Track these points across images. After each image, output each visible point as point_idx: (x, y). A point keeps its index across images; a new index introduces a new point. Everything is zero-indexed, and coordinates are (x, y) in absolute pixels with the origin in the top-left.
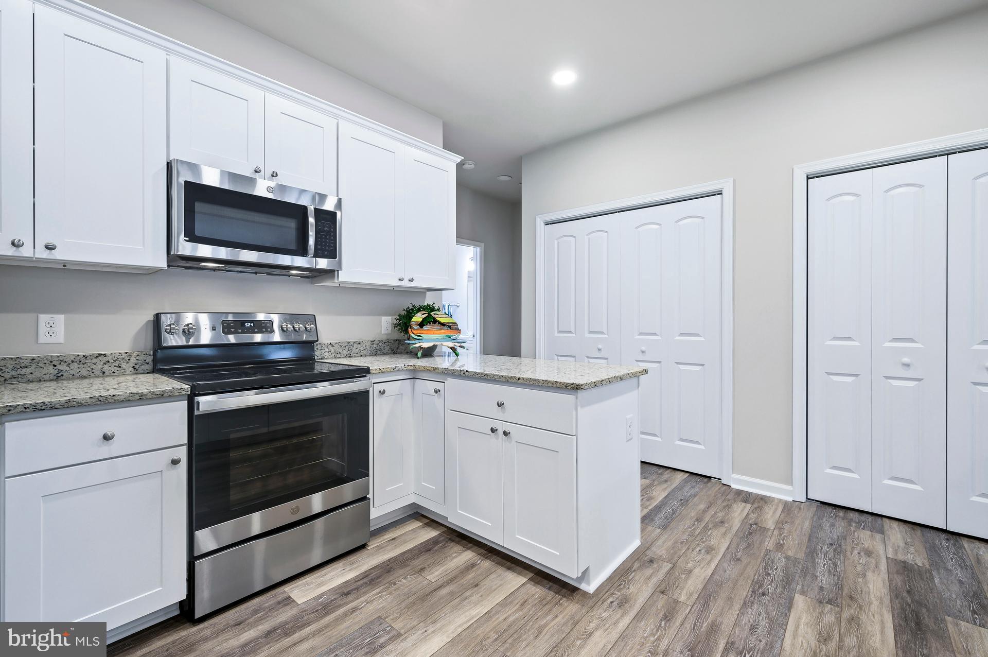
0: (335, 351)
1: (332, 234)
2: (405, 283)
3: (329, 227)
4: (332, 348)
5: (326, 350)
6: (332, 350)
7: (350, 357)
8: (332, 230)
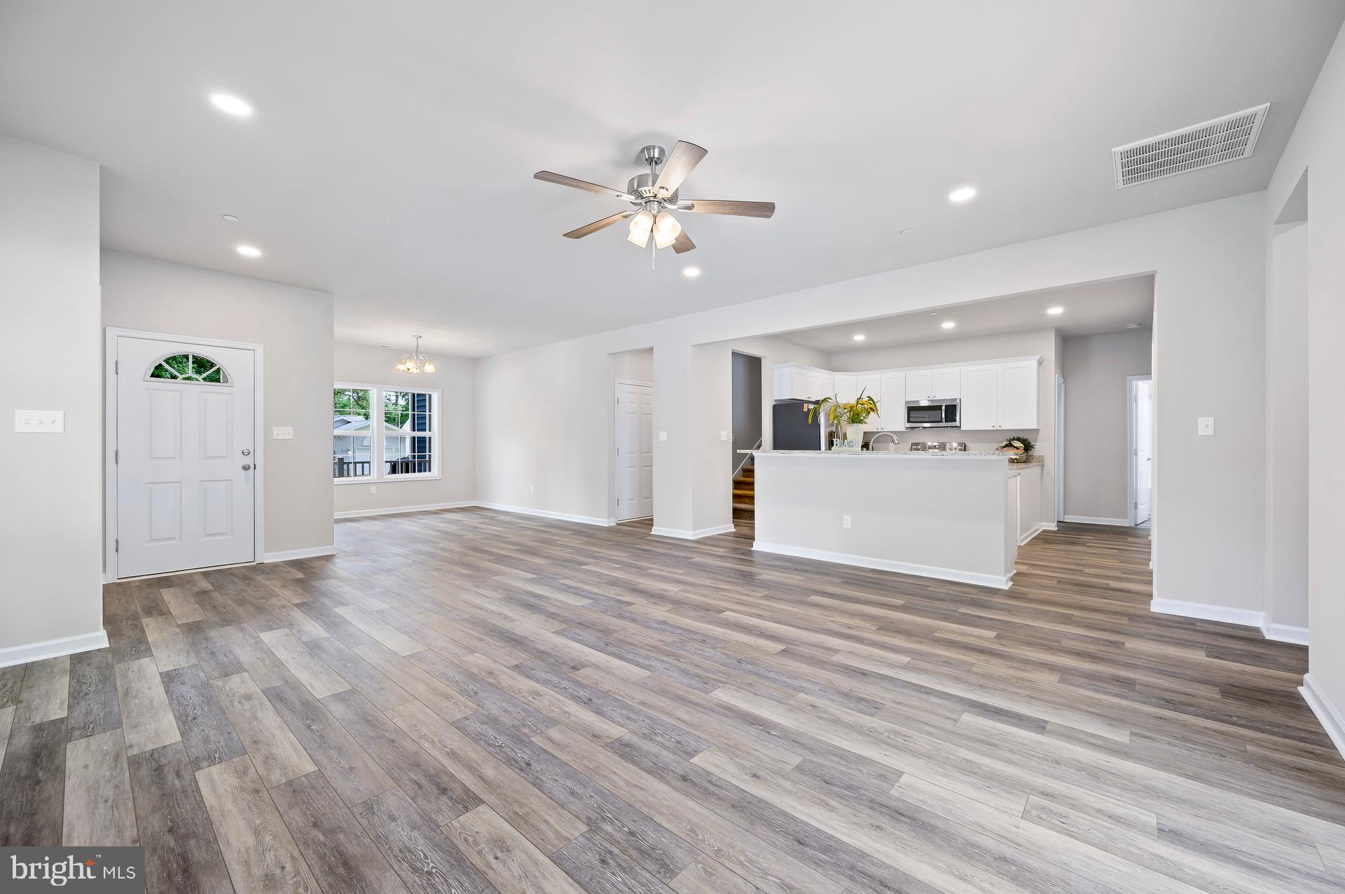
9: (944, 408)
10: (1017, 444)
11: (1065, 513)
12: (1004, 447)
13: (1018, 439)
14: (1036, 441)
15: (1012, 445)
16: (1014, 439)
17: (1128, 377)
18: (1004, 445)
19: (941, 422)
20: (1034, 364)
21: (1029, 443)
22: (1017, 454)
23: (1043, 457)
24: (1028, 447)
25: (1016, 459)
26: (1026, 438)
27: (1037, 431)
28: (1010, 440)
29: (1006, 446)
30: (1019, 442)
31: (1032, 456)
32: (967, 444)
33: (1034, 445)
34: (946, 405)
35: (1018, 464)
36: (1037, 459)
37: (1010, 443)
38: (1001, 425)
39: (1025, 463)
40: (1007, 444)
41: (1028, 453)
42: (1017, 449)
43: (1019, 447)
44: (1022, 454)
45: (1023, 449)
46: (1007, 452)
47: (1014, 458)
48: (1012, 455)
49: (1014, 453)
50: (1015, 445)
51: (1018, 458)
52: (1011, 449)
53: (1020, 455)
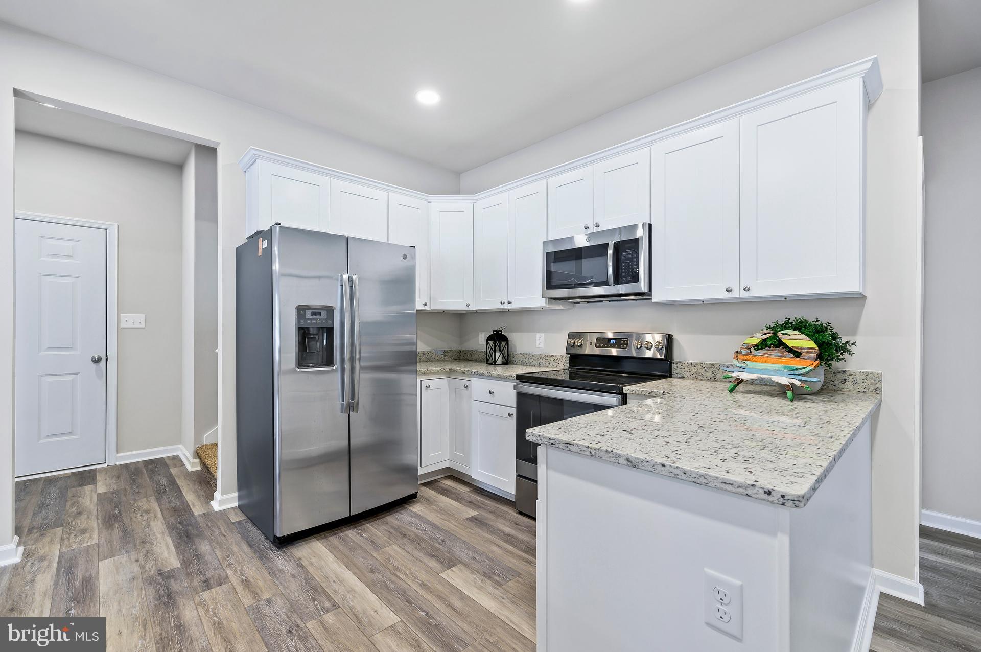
0: (697, 372)
1: (635, 260)
2: (735, 294)
3: (633, 254)
4: (693, 368)
5: (686, 369)
6: (693, 370)
7: (715, 380)
8: (635, 255)
9: (610, 252)
10: (796, 340)
12: (757, 347)
13: (800, 326)
14: (854, 331)
15: (780, 344)
16: (787, 325)
18: (756, 341)
19: (606, 283)
21: (835, 337)
22: (793, 372)
23: (879, 378)
25: (792, 387)
26: (823, 321)
27: (858, 299)
28: (774, 330)
29: (763, 345)
30: (803, 333)
31: (845, 375)
32: (676, 336)
33: (847, 342)
34: (615, 243)
35: (799, 404)
36: (860, 381)
37: (775, 334)
38: (750, 285)
39: (821, 398)
40: (765, 340)
41: (830, 366)
42: (797, 354)
43: (801, 348)
44: (812, 367)
45: (814, 355)
46: (766, 362)
47: (785, 380)
48: (777, 372)
49: (785, 368)
50: (790, 344)
51: (798, 383)
52: (777, 352)
53: (803, 371)
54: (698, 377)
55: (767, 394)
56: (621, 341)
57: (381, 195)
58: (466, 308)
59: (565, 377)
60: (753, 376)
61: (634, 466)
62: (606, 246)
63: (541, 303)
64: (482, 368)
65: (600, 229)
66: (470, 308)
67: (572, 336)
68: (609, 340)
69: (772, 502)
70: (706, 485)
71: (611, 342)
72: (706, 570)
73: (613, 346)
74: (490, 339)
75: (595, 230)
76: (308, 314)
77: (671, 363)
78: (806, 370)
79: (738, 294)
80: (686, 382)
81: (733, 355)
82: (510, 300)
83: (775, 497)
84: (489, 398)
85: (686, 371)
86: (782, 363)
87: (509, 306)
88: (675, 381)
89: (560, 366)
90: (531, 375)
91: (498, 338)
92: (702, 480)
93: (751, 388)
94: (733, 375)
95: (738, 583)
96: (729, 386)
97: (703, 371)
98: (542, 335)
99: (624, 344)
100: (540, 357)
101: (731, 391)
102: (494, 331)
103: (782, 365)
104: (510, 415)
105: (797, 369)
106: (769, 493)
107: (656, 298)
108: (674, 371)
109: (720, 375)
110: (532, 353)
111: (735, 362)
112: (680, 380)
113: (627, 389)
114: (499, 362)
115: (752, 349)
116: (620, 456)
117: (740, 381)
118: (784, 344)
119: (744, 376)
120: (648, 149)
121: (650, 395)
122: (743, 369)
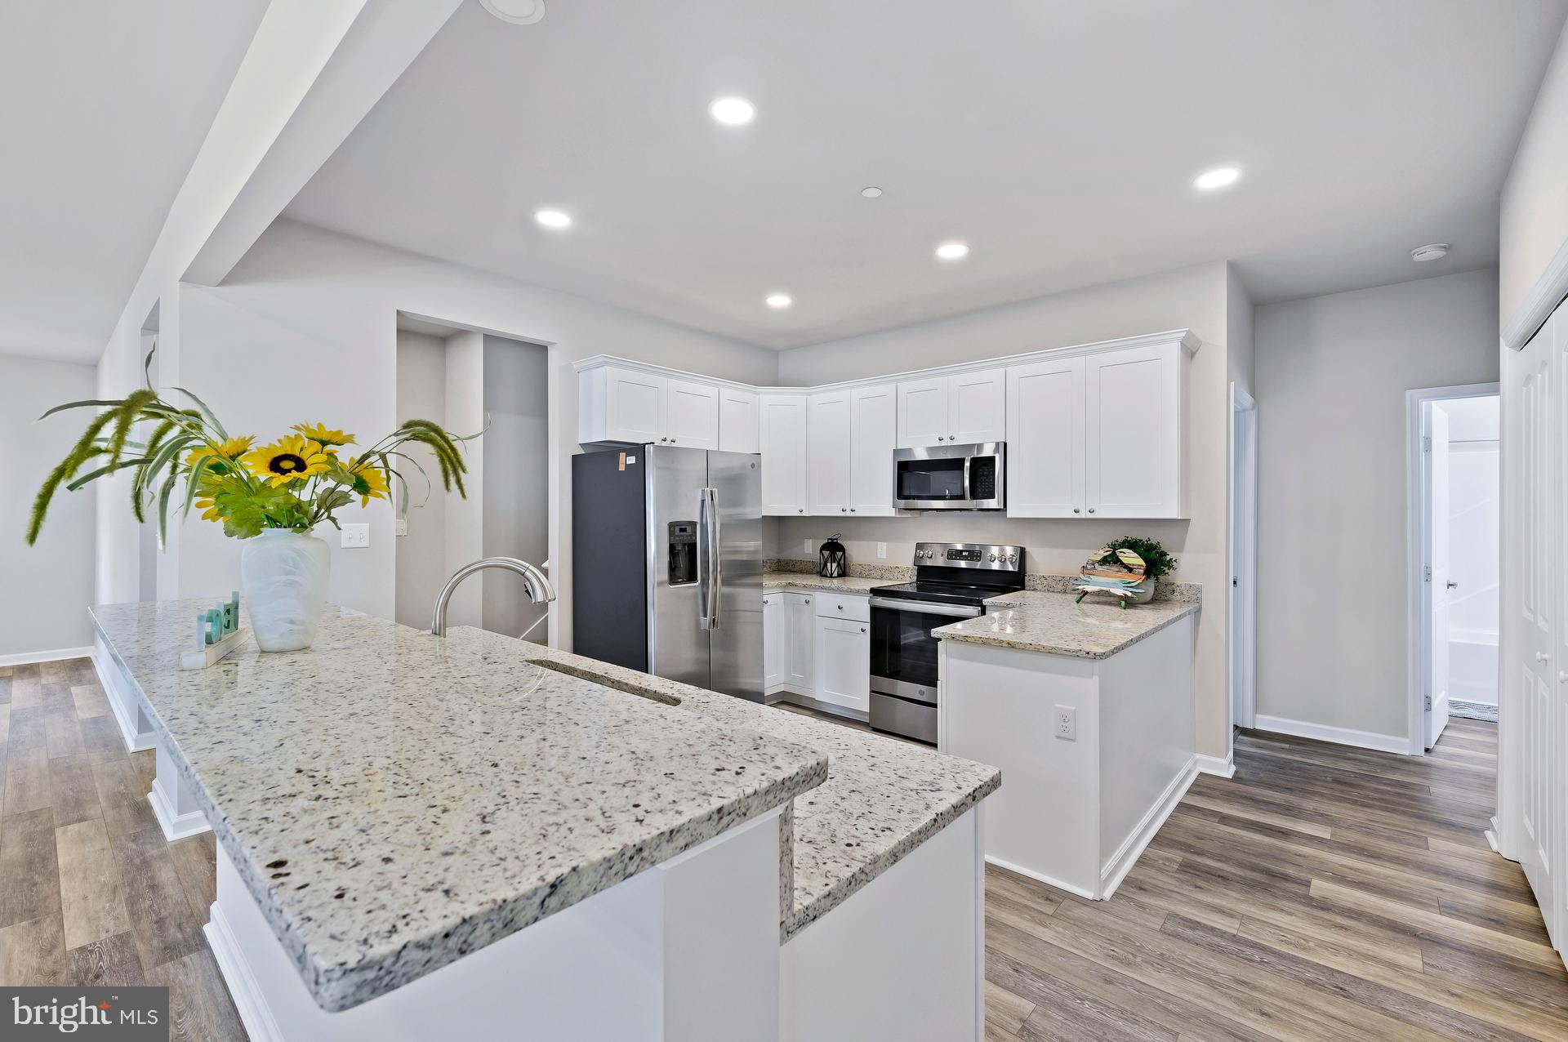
0: (1048, 585)
1: (990, 479)
3: (988, 472)
4: (1045, 581)
5: (1038, 582)
6: (1045, 583)
7: (1065, 592)
8: (990, 474)
9: (967, 464)
10: (1130, 557)
11: (1257, 709)
12: (1099, 563)
13: (1132, 545)
14: (1181, 549)
15: (1117, 561)
16: (1124, 544)
17: (1408, 393)
18: (1099, 557)
19: (962, 497)
20: (1170, 352)
21: (1163, 554)
22: (1127, 585)
23: (1199, 589)
24: (1156, 562)
25: (1125, 598)
26: (1154, 542)
27: (1184, 523)
28: (1114, 547)
29: (1106, 560)
30: (1135, 552)
31: (1174, 586)
32: (1028, 549)
33: (1171, 559)
34: (972, 459)
35: (1129, 611)
36: (1185, 592)
37: (1114, 553)
38: (1094, 508)
39: (1150, 606)
40: (1105, 557)
41: (1157, 579)
42: (1130, 570)
43: (1133, 565)
44: (1140, 581)
45: (1142, 571)
46: (1107, 576)
47: (1120, 592)
48: (1114, 585)
49: (1121, 581)
50: (1125, 561)
51: (1129, 594)
52: (1115, 568)
53: (1133, 584)
54: (1050, 589)
55: (1110, 604)
56: (973, 554)
57: (712, 391)
58: (799, 514)
59: (913, 589)
60: (1096, 589)
61: (1013, 647)
62: (963, 460)
63: (890, 512)
64: (815, 581)
65: (955, 443)
66: (804, 514)
67: (919, 546)
68: (961, 551)
69: (1089, 658)
70: (1056, 653)
71: (964, 554)
72: (1057, 705)
73: (965, 558)
74: (824, 548)
75: (950, 443)
76: (677, 532)
77: (1024, 576)
78: (1136, 583)
79: (1084, 515)
80: (1038, 595)
81: (1080, 570)
82: (853, 508)
83: (1091, 654)
84: (838, 613)
85: (1038, 583)
86: (1120, 577)
87: (852, 514)
88: (1026, 593)
89: (907, 578)
90: (885, 588)
91: (833, 548)
92: (1054, 651)
93: (1097, 599)
94: (1080, 587)
95: (1074, 708)
96: (1077, 597)
97: (1054, 584)
98: (885, 544)
99: (977, 556)
100: (881, 569)
101: (1078, 602)
102: (829, 539)
103: (1118, 579)
104: (863, 630)
105: (1129, 583)
106: (1088, 653)
107: (1011, 513)
108: (1027, 583)
109: (1070, 587)
110: (873, 564)
111: (1081, 576)
112: (1033, 592)
113: (986, 601)
114: (835, 574)
115: (1097, 565)
116: (1003, 641)
117: (1086, 593)
118: (1121, 561)
119: (1089, 588)
120: (1003, 369)
121: (1008, 606)
122: (1088, 583)
